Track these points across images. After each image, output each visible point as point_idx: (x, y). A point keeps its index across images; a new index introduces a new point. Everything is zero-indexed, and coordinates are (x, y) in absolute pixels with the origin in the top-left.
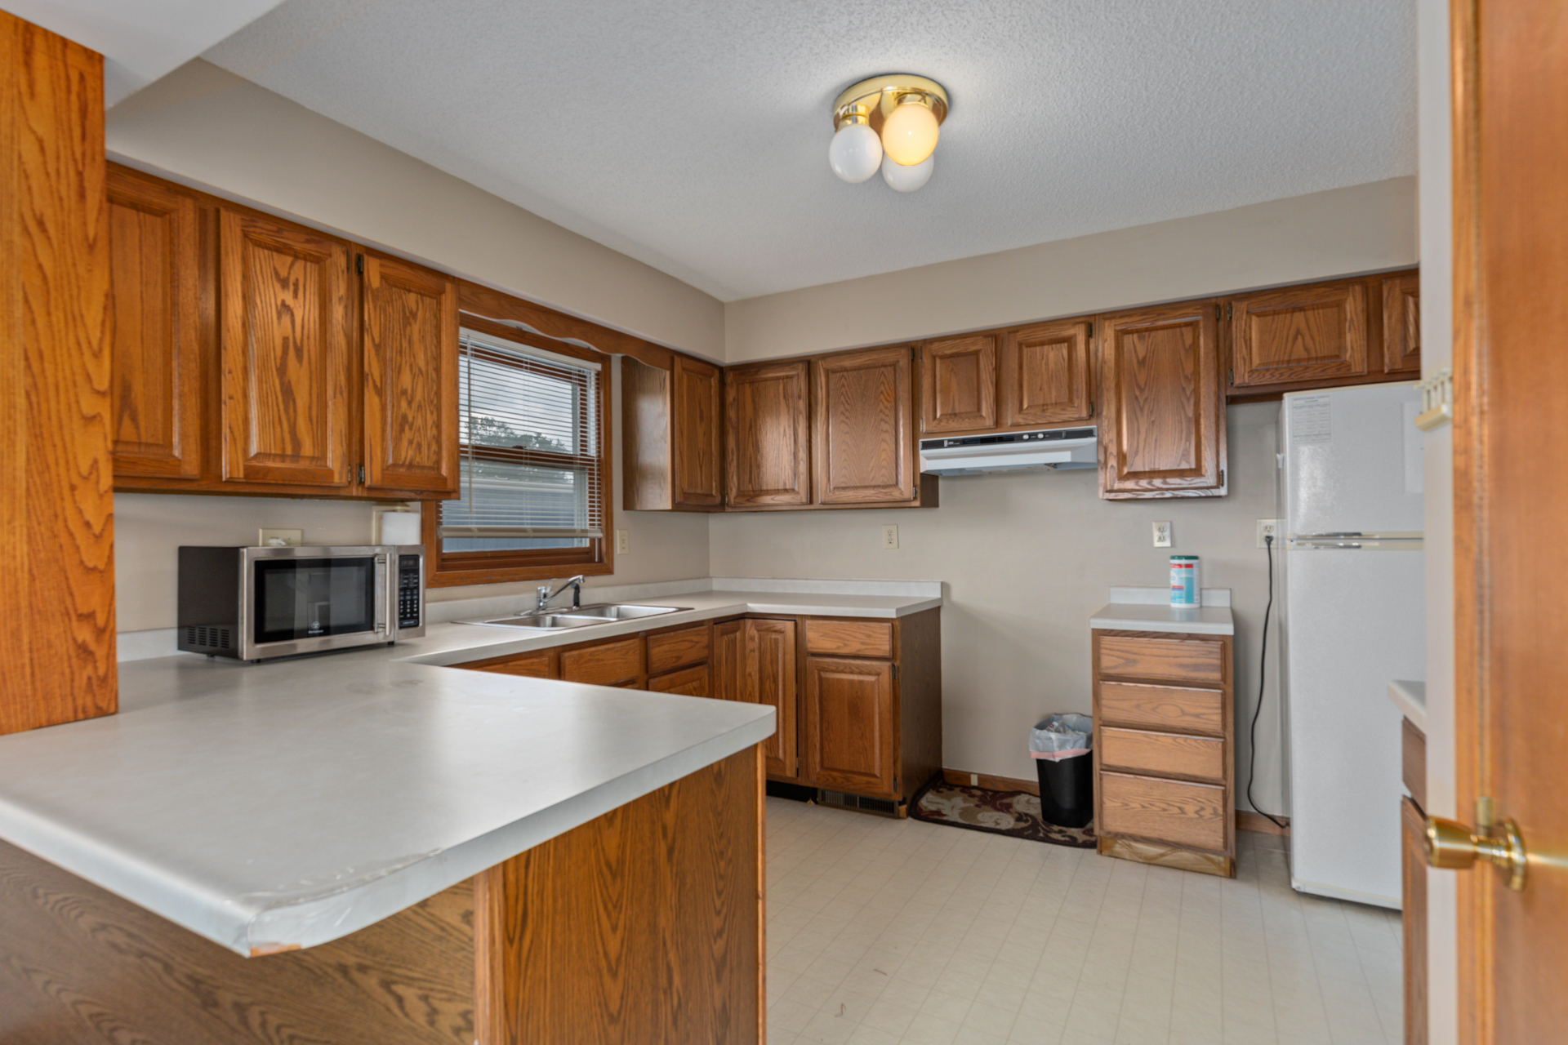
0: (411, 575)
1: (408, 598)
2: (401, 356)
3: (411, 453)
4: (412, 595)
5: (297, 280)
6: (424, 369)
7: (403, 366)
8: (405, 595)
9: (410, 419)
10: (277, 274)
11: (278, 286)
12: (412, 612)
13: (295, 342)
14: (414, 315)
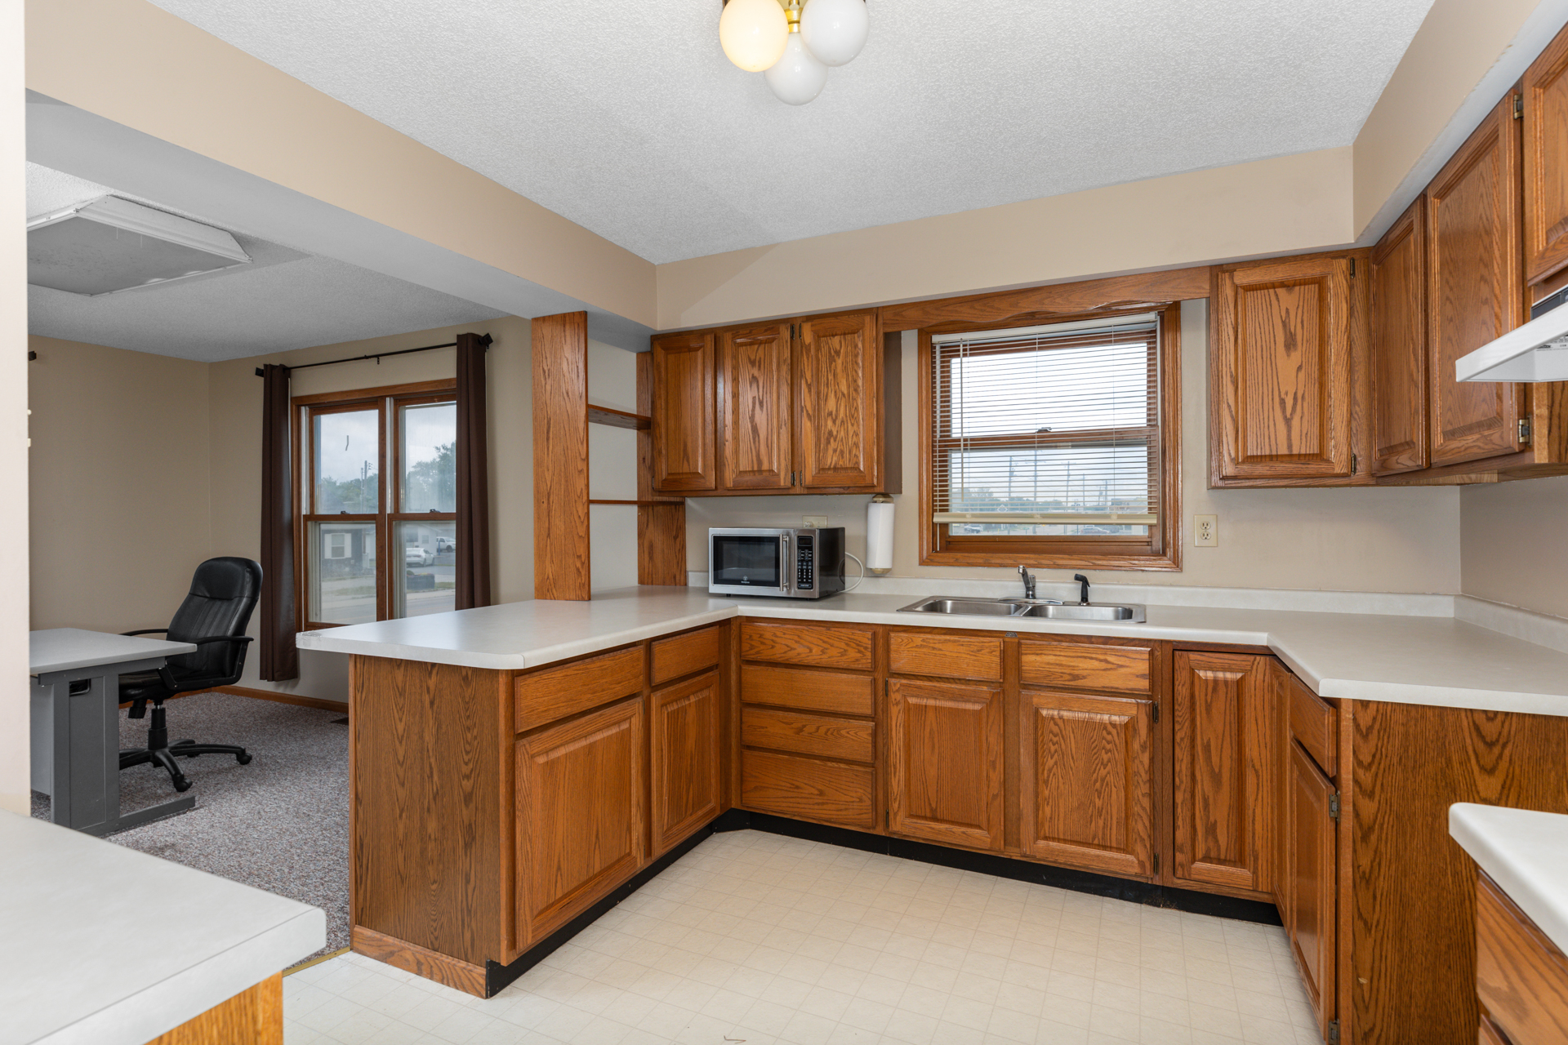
0: (807, 551)
1: (805, 567)
2: (828, 387)
3: (835, 459)
4: (807, 565)
5: (760, 358)
6: (846, 392)
7: (830, 394)
8: (802, 565)
9: (835, 433)
10: (750, 359)
11: (750, 366)
12: (807, 578)
13: (759, 398)
14: (838, 353)
